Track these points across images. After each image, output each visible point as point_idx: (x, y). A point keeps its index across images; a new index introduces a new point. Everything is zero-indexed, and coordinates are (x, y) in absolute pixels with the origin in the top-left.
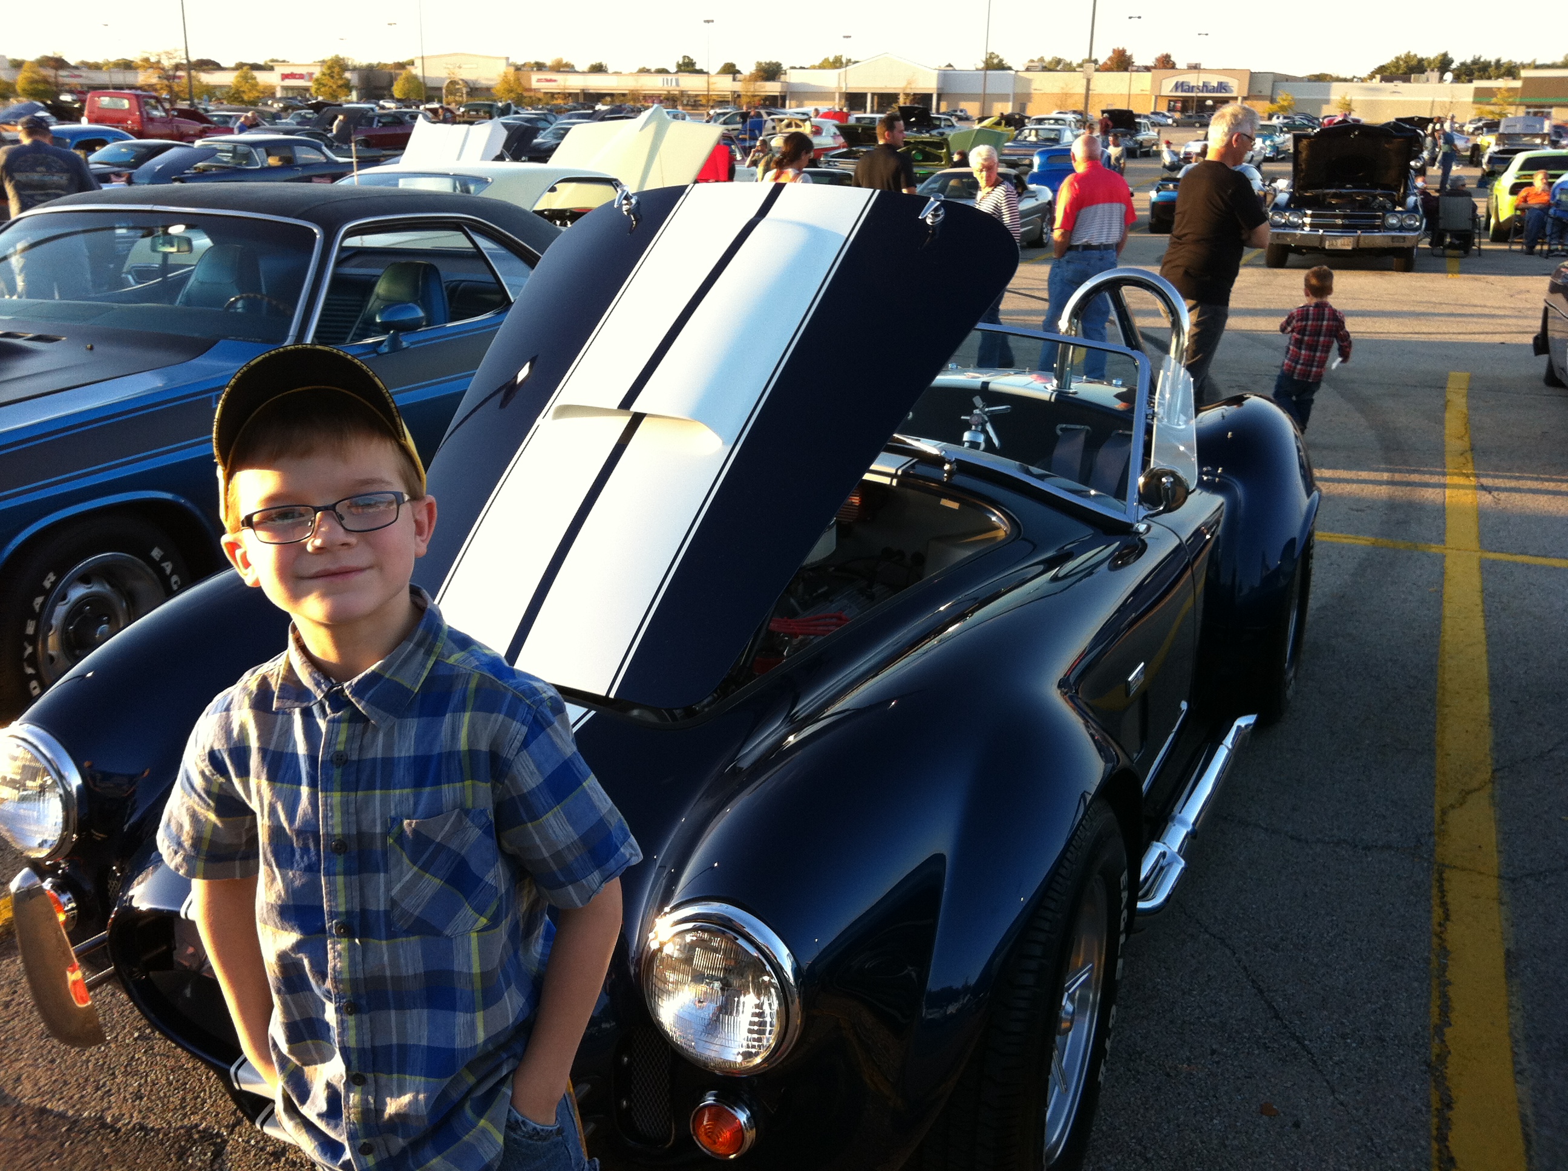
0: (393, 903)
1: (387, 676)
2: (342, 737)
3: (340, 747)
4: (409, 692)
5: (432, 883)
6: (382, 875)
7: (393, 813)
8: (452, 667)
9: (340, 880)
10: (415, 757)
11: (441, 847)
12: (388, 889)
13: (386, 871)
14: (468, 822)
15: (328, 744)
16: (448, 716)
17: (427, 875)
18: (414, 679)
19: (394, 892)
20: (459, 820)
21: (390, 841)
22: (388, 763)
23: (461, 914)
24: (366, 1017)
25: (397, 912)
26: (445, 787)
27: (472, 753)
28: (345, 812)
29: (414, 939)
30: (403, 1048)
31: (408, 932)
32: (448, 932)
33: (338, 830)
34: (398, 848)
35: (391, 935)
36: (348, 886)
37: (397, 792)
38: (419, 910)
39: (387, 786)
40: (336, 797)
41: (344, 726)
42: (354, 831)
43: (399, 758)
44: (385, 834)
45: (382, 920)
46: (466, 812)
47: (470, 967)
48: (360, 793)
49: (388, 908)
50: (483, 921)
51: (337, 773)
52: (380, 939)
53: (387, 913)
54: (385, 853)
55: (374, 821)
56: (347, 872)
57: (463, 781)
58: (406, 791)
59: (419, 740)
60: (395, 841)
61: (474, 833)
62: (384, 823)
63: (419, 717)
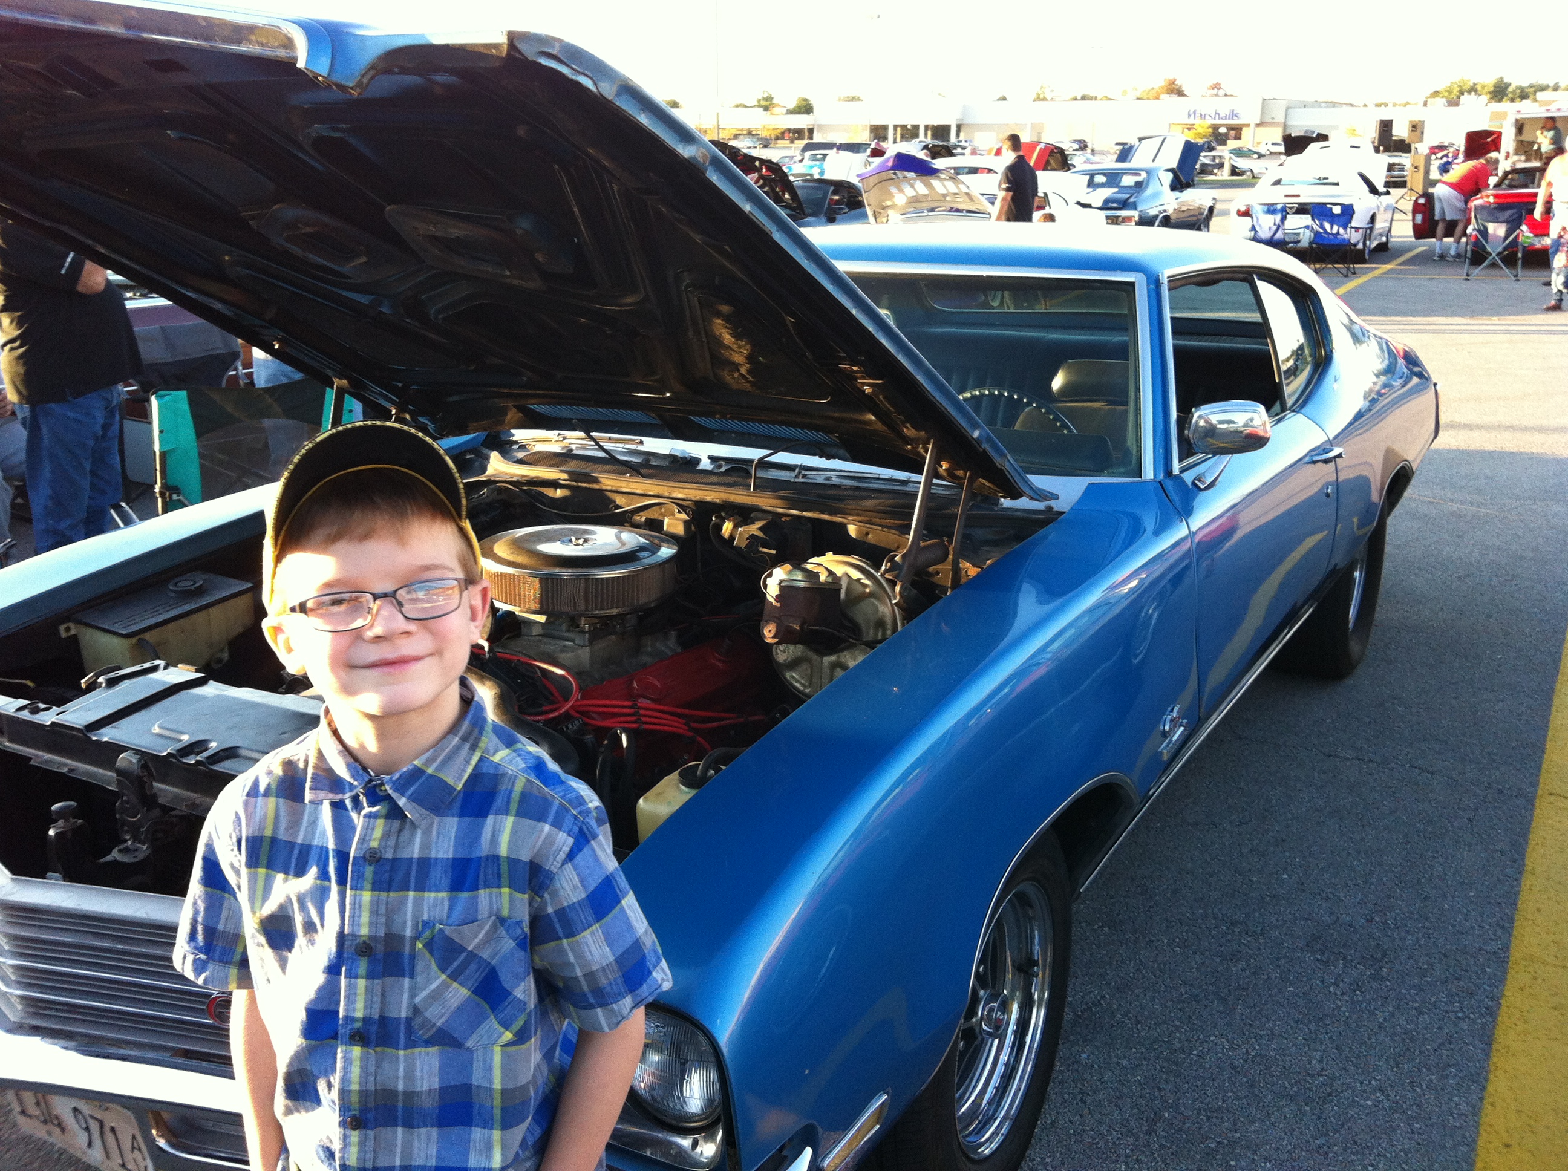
7: (425, 917)
12: (413, 996)
13: (412, 976)
25: (419, 1020)
38: (443, 1020)
43: (436, 859)
44: (416, 938)
46: (501, 920)
49: (410, 1015)
52: (397, 1048)
54: (413, 957)
55: (405, 922)
59: (459, 842)
61: (509, 944)
62: (415, 926)
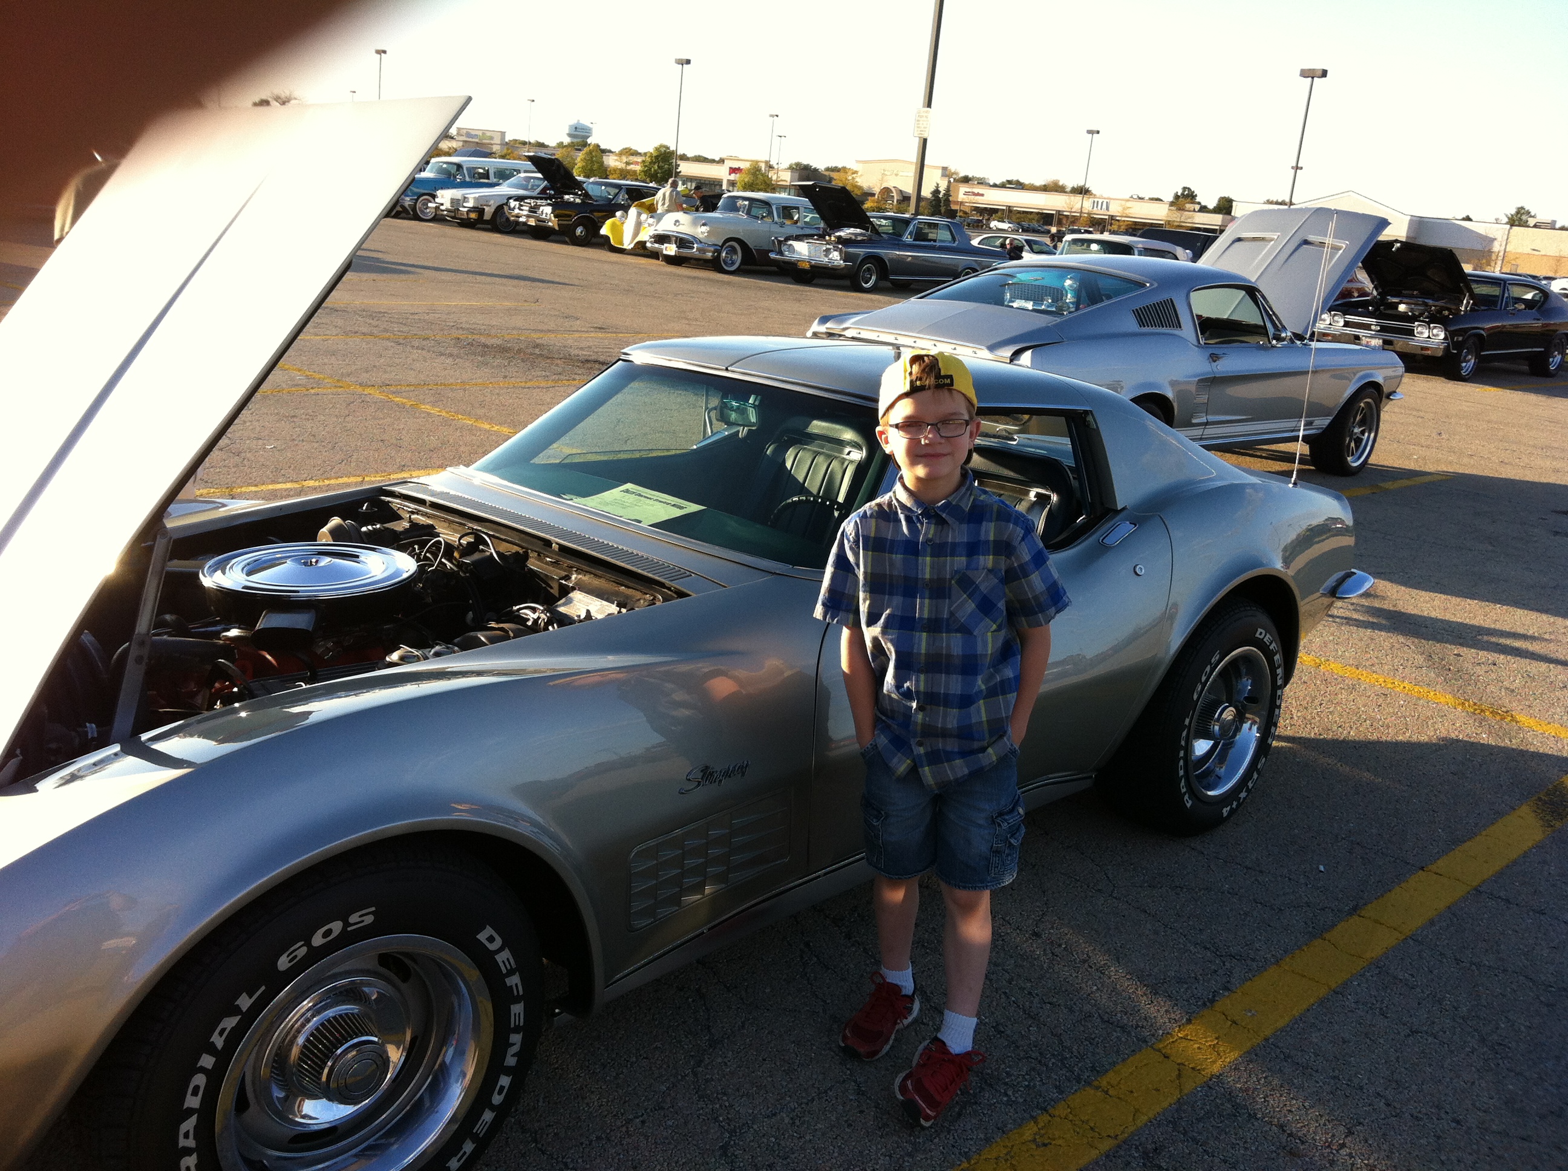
0: (952, 614)
1: (954, 503)
2: (932, 532)
3: (930, 536)
4: (964, 511)
5: (971, 606)
6: (947, 600)
8: (982, 501)
9: (927, 601)
10: (968, 543)
11: (977, 587)
14: (991, 576)
15: (925, 534)
16: (984, 523)
17: (970, 601)
18: (966, 506)
19: (952, 609)
20: (987, 574)
21: (953, 582)
22: (954, 545)
23: (982, 624)
24: (930, 675)
26: (982, 558)
27: (996, 542)
28: (932, 567)
29: (959, 635)
30: (946, 695)
31: (957, 631)
32: (975, 634)
33: (927, 576)
34: (956, 586)
35: (948, 631)
36: (930, 605)
37: (958, 558)
39: (952, 555)
40: (928, 559)
41: (933, 526)
42: (935, 577)
45: (945, 623)
47: (987, 651)
48: (941, 558)
50: (994, 627)
51: (929, 550)
53: (948, 620)
56: (930, 598)
57: (989, 555)
58: (964, 559)
60: (956, 583)
63: (969, 522)
